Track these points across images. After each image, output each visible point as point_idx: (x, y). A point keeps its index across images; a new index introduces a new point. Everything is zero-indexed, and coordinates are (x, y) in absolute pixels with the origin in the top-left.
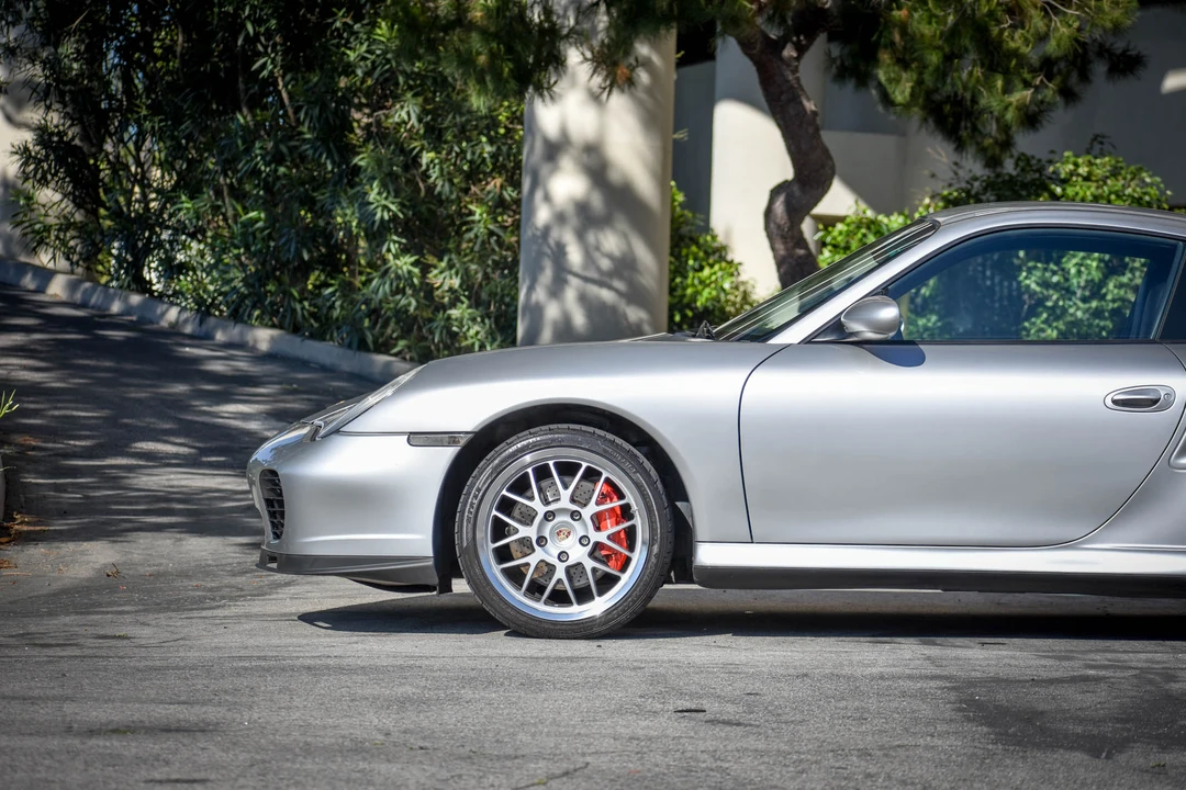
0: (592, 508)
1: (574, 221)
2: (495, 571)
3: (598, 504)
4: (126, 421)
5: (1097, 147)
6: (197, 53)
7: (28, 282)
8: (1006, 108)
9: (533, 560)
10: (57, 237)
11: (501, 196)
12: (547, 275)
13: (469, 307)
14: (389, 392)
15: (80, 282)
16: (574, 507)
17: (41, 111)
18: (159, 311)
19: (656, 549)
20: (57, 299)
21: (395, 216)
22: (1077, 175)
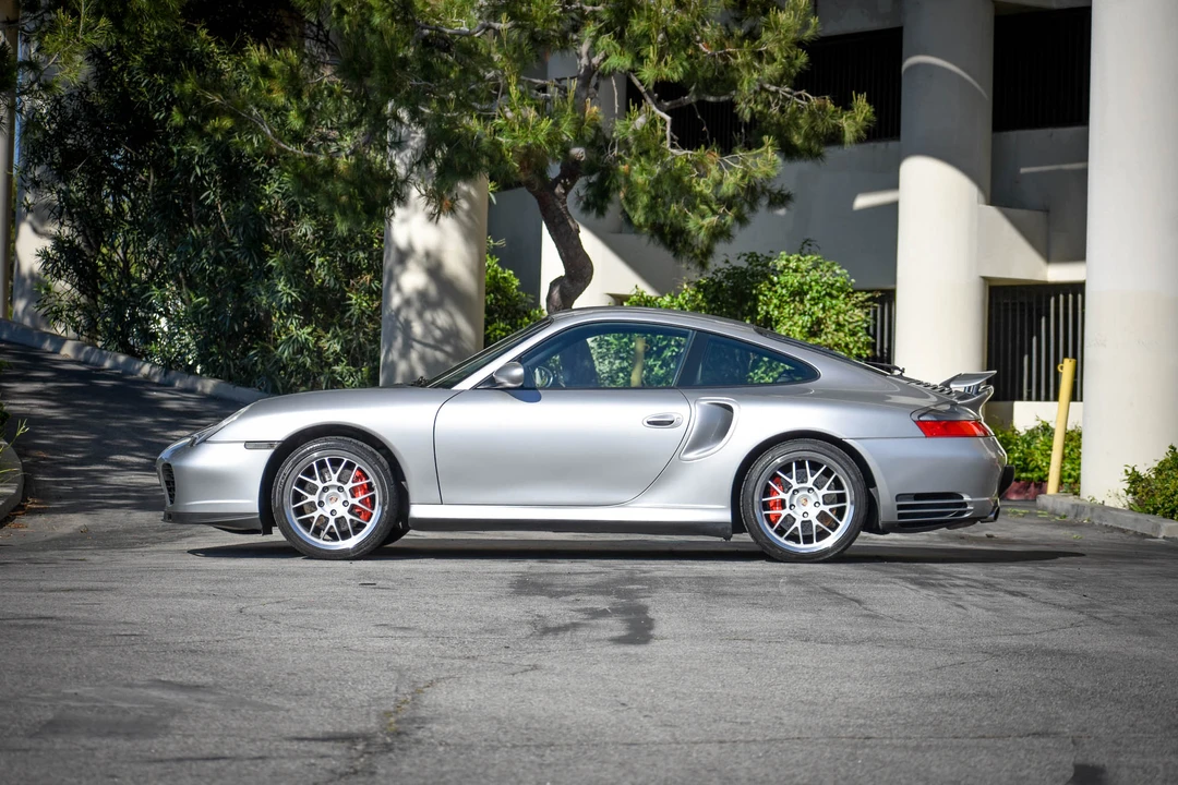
0: (350, 485)
1: (417, 305)
2: (295, 521)
3: (353, 482)
4: (107, 442)
5: (807, 248)
6: (163, 189)
7: (47, 346)
8: (701, 228)
9: (316, 515)
10: (67, 315)
11: (370, 287)
12: (399, 342)
13: (348, 365)
14: (235, 418)
15: (84, 346)
16: (339, 484)
17: (57, 226)
18: (137, 367)
19: (386, 508)
20: (68, 358)
21: (296, 300)
22: (789, 268)
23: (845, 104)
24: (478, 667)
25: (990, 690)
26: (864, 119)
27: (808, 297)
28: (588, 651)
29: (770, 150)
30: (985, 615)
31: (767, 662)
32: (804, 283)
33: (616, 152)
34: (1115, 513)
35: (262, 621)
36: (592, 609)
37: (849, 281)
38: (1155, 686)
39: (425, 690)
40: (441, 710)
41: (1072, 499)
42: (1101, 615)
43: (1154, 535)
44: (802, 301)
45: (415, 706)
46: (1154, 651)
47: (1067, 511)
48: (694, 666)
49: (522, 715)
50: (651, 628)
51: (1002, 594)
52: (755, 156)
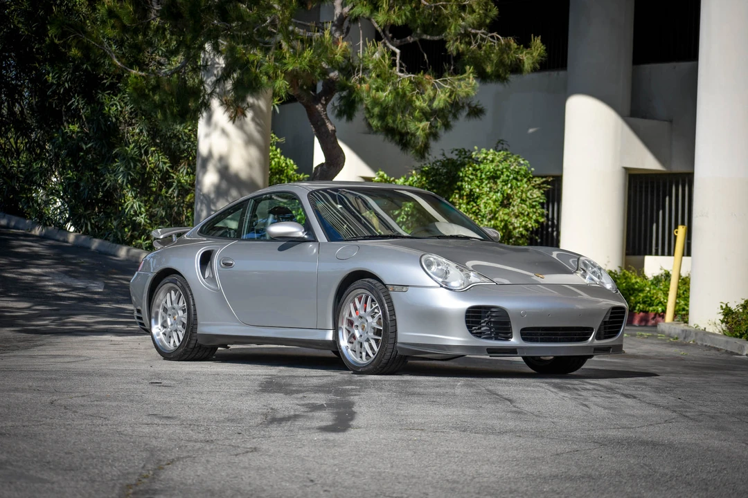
5: (500, 146)
8: (418, 130)
21: (134, 178)
22: (487, 159)
23: (525, 43)
24: (212, 449)
25: (593, 473)
26: (539, 55)
27: (501, 180)
28: (299, 437)
29: (471, 76)
30: (602, 412)
31: (430, 448)
32: (498, 170)
33: (360, 75)
34: (713, 336)
35: (65, 411)
36: (312, 404)
37: (530, 169)
38: (720, 472)
39: (166, 466)
40: (172, 484)
41: (682, 326)
42: (688, 414)
43: (739, 353)
44: (495, 183)
45: (153, 480)
46: (724, 444)
47: (679, 334)
48: (374, 450)
49: (232, 489)
50: (352, 419)
51: (618, 396)
52: (459, 80)
